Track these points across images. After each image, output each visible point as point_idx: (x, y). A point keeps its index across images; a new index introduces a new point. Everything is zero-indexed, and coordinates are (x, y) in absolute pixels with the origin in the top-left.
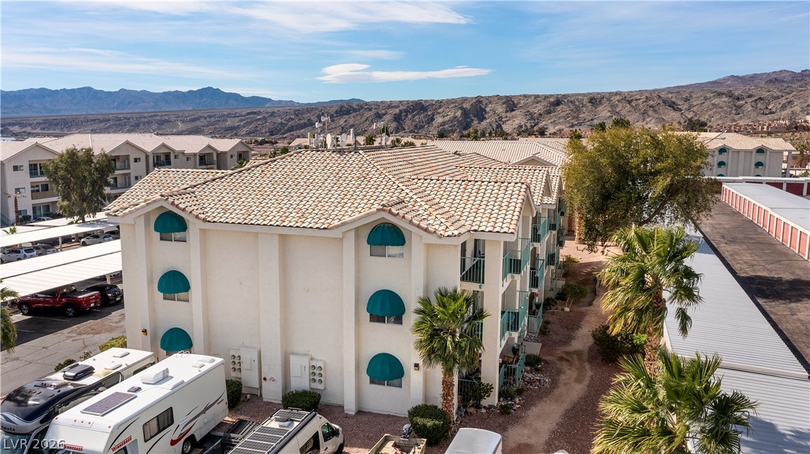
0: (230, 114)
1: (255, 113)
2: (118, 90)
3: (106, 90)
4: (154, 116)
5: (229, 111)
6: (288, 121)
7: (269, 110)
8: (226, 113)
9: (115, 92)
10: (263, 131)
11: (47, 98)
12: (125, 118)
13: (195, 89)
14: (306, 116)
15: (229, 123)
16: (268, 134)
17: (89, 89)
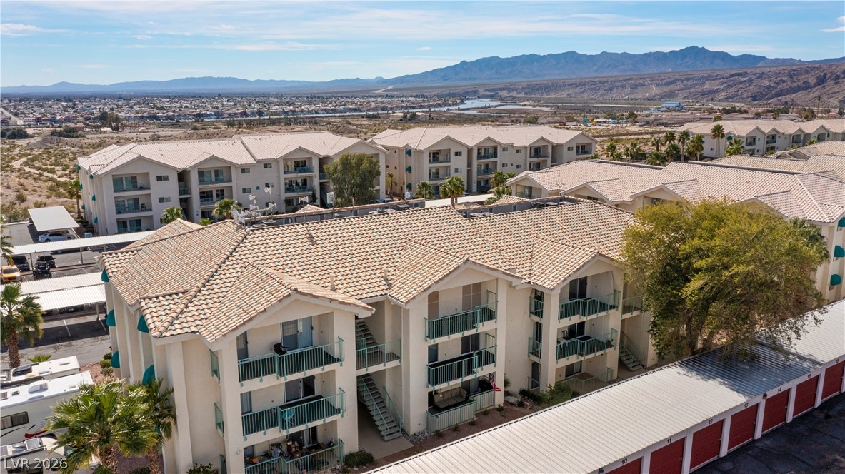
0: (710, 76)
1: (739, 75)
2: (599, 53)
3: (588, 53)
4: (629, 79)
5: (710, 73)
6: (778, 84)
7: (758, 71)
8: (706, 75)
9: (596, 55)
10: (745, 95)
11: (535, 64)
12: (600, 82)
13: (678, 49)
14: (803, 78)
15: (708, 86)
16: (750, 99)
17: (573, 53)
